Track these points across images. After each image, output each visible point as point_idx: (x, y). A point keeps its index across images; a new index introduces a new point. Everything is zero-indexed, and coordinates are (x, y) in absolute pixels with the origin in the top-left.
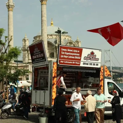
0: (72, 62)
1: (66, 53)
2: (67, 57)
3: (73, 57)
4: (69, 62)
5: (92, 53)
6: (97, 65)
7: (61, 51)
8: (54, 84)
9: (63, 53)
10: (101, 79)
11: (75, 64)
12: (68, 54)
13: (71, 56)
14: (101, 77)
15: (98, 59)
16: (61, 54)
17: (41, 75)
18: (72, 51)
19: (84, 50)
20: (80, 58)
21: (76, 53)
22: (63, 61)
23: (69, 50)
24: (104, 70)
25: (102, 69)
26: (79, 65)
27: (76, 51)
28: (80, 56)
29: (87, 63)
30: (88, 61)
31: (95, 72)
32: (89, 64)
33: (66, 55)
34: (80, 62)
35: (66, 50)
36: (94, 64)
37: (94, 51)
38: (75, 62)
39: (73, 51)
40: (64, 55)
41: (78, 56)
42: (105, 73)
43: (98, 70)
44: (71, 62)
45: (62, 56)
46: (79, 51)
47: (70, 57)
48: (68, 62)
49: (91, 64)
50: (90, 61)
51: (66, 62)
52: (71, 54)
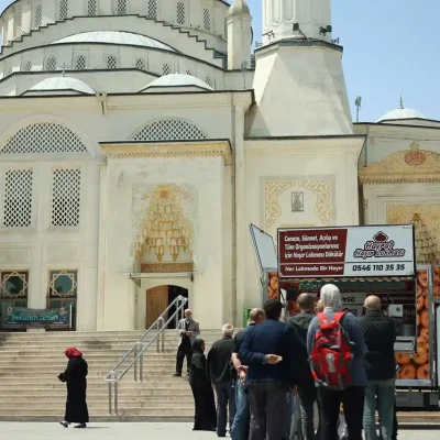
0: (319, 266)
2: (300, 256)
3: (321, 255)
5: (381, 237)
6: (401, 267)
9: (292, 247)
12: (303, 247)
13: (315, 251)
15: (401, 252)
20: (341, 255)
21: (328, 242)
22: (291, 266)
23: (305, 239)
26: (341, 272)
28: (343, 248)
29: (366, 265)
30: (368, 259)
32: (372, 268)
33: (299, 251)
34: (343, 265)
35: (298, 239)
38: (327, 266)
40: (292, 252)
41: (333, 250)
46: (336, 238)
47: (312, 255)
48: (306, 269)
49: (380, 268)
50: (373, 259)
51: (302, 269)
52: (314, 247)
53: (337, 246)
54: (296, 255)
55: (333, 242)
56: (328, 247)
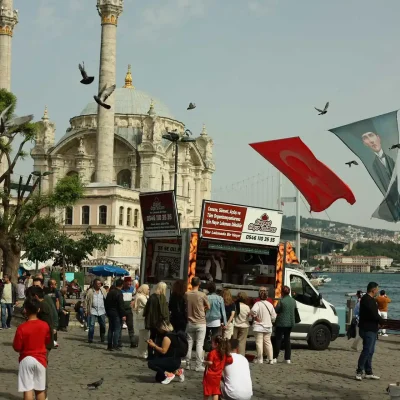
4: (221, 234)
7: (207, 211)
8: (191, 274)
10: (278, 268)
11: (231, 238)
14: (279, 265)
16: (207, 218)
17: (161, 254)
18: (226, 211)
19: (249, 211)
24: (284, 250)
25: (281, 247)
27: (235, 213)
31: (267, 253)
36: (267, 239)
37: (268, 213)
42: (287, 257)
43: (274, 250)
44: (224, 234)
45: (208, 222)
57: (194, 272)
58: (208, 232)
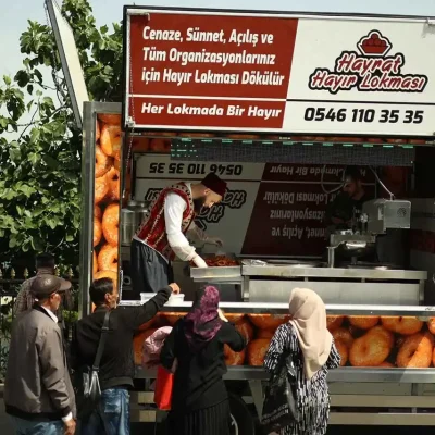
0: (224, 105)
1: (176, 55)
2: (181, 78)
3: (230, 79)
4: (205, 111)
5: (374, 44)
6: (415, 116)
8: (103, 241)
9: (161, 55)
11: (245, 120)
12: (188, 57)
13: (217, 68)
15: (416, 82)
18: (216, 37)
20: (278, 81)
21: (249, 49)
22: (156, 102)
23: (194, 36)
26: (278, 122)
27: (251, 38)
29: (337, 107)
30: (341, 95)
32: (349, 114)
33: (177, 67)
34: (282, 106)
35: (176, 36)
36: (390, 117)
38: (245, 105)
39: (227, 36)
40: (160, 66)
41: (262, 69)
44: (216, 111)
45: (150, 76)
46: (268, 39)
47: (208, 78)
48: (195, 110)
49: (367, 116)
50: (354, 94)
51: (184, 110)
52: (215, 58)
53: (269, 59)
54: (170, 76)
55: (261, 49)
56: (250, 59)
57: (113, 236)
58: (156, 110)
